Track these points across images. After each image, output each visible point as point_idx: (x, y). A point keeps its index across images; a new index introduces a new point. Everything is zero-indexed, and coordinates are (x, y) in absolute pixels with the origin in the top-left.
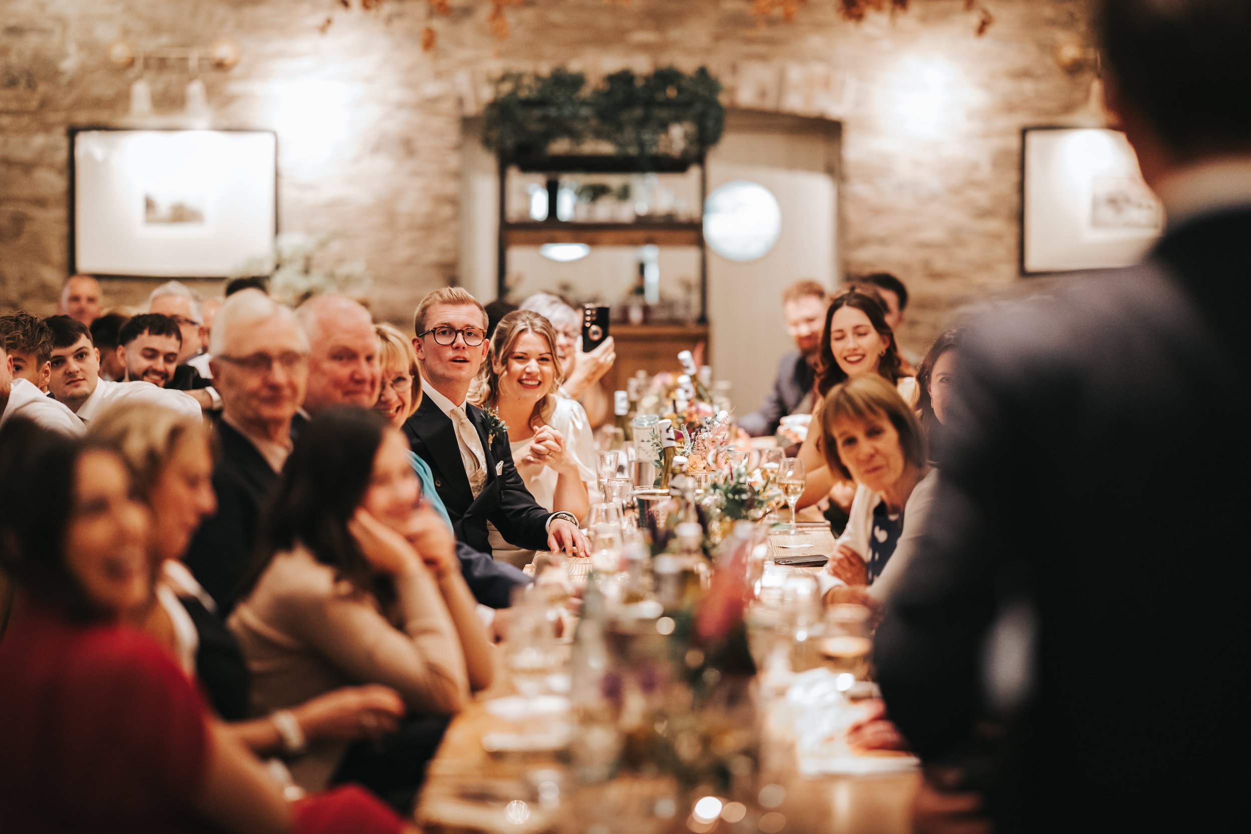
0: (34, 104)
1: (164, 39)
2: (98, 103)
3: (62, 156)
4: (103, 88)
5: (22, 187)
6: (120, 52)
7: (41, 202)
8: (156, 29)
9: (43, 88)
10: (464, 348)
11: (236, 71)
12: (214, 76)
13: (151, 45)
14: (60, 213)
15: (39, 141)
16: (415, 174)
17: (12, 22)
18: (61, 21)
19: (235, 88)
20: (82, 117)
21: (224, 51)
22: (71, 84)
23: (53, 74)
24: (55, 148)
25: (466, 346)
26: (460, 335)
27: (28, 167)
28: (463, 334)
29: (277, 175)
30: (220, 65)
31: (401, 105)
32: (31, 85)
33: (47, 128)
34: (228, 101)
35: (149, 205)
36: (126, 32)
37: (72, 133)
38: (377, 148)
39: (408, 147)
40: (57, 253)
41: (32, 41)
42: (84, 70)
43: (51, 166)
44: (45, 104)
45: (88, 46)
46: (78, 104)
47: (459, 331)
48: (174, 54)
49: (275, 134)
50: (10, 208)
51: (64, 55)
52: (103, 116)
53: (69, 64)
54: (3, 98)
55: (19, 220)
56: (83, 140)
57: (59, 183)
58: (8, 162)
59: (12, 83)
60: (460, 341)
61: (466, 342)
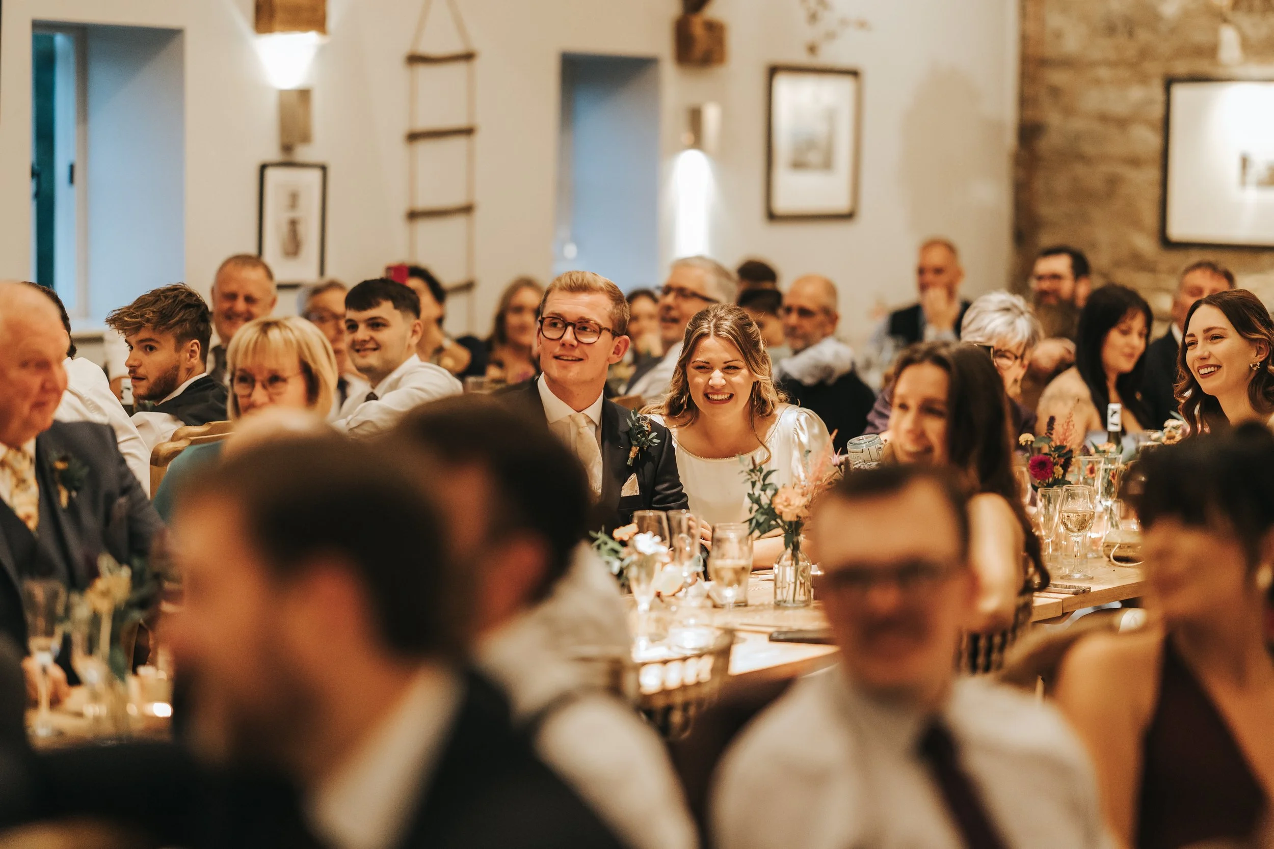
0: (1131, 52)
3: (1157, 112)
4: (1200, 37)
5: (1117, 145)
7: (1135, 162)
9: (1144, 36)
10: (572, 346)
14: (1152, 174)
15: (1136, 93)
20: (1181, 67)
22: (1173, 31)
23: (1152, 19)
24: (1150, 102)
25: (575, 343)
26: (570, 329)
27: (1123, 123)
28: (574, 328)
32: (1131, 34)
33: (1144, 80)
35: (1245, 163)
37: (1169, 83)
40: (1150, 217)
42: (1187, 14)
43: (1148, 123)
44: (1145, 54)
46: (1179, 53)
47: (570, 324)
50: (1104, 169)
52: (1202, 66)
53: (1170, 10)
54: (1103, 48)
55: (1113, 182)
56: (1180, 93)
57: (1153, 140)
58: (1104, 118)
59: (1111, 30)
60: (569, 336)
61: (576, 339)
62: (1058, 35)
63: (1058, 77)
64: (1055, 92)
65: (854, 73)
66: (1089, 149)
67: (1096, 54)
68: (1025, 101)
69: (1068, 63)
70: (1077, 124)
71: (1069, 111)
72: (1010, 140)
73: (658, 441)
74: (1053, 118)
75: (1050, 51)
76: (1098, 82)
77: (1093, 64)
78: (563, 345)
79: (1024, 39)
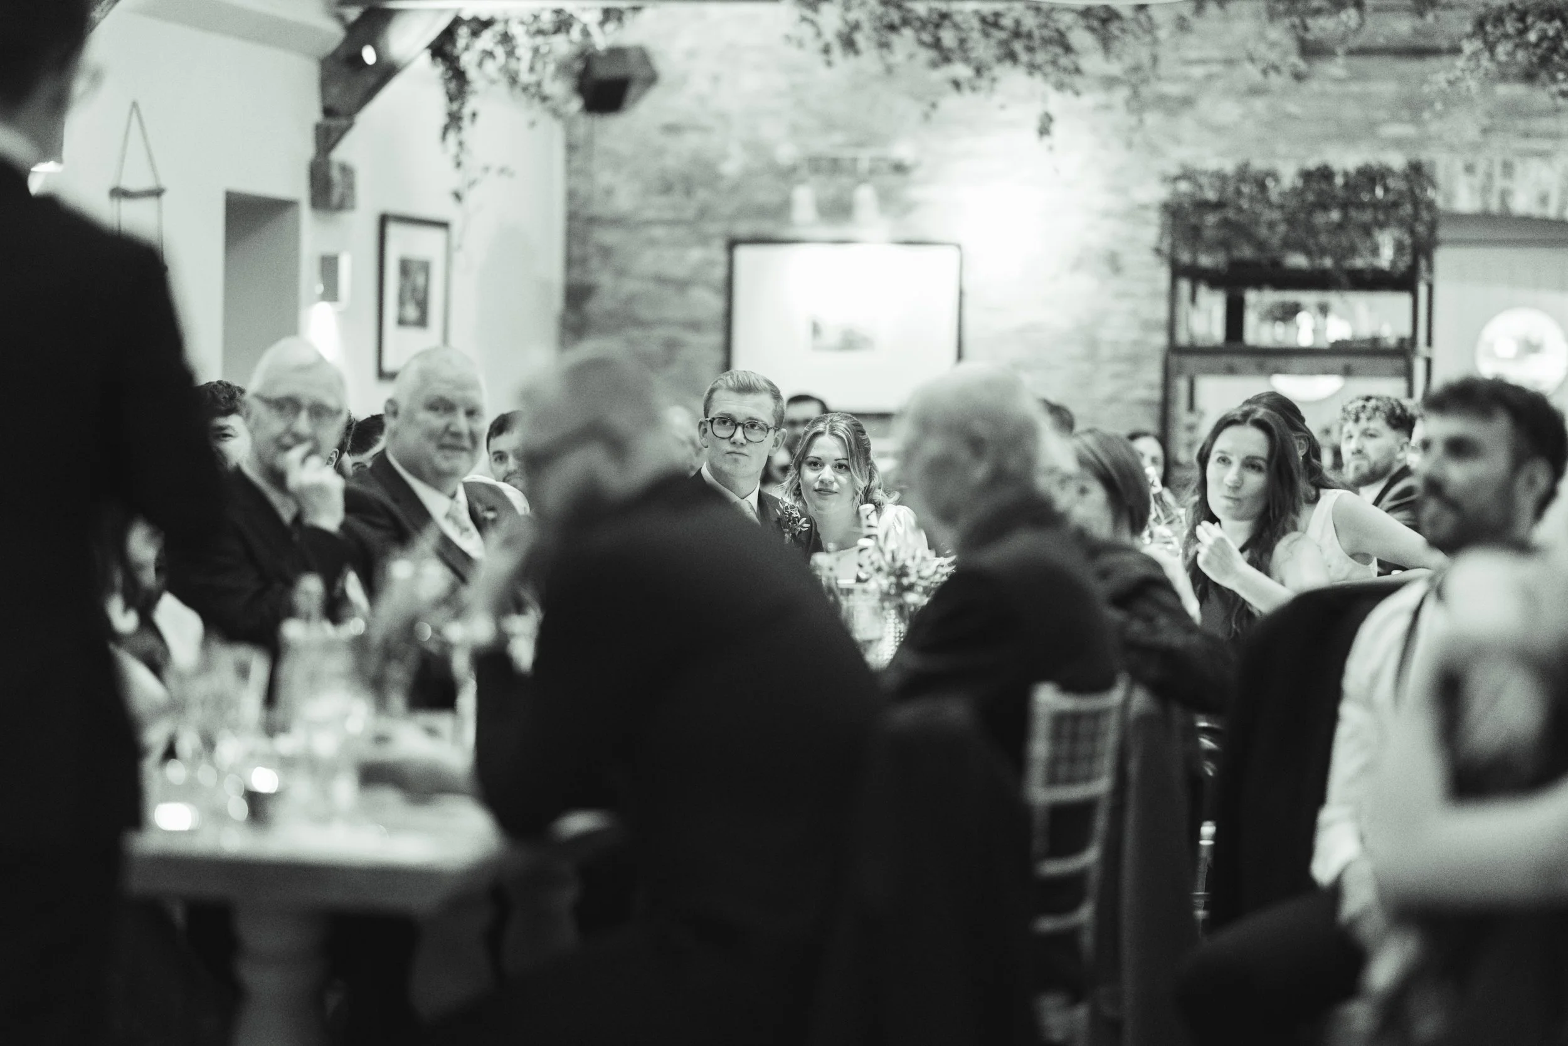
0: (690, 213)
1: (838, 138)
2: (762, 212)
3: (719, 273)
4: (765, 196)
5: (675, 309)
6: (786, 153)
7: (695, 326)
8: (829, 125)
9: (702, 195)
10: (742, 443)
11: (917, 174)
12: (893, 180)
13: (825, 145)
14: (715, 338)
15: (696, 255)
16: (1121, 295)
17: (669, 119)
18: (723, 117)
19: (915, 193)
20: (743, 228)
21: (903, 151)
22: (735, 189)
23: (712, 178)
24: (711, 263)
25: (745, 441)
26: (740, 429)
27: (682, 285)
28: (743, 428)
29: (961, 293)
30: (899, 168)
31: (1107, 214)
32: (688, 192)
33: (704, 240)
34: (908, 208)
35: (816, 330)
36: (795, 130)
37: (732, 244)
38: (1077, 265)
39: (1114, 263)
41: (691, 141)
42: (749, 174)
43: (708, 284)
44: (704, 213)
45: (755, 147)
46: (741, 213)
47: (739, 424)
48: (847, 154)
49: (959, 247)
50: (661, 333)
51: (725, 157)
52: (767, 227)
53: (731, 168)
54: (658, 207)
55: (672, 346)
56: (744, 254)
57: (717, 304)
58: (661, 280)
59: (667, 188)
60: (739, 435)
61: (745, 438)
62: (609, 192)
63: (608, 237)
64: (606, 252)
65: (444, 225)
66: (644, 312)
67: (650, 214)
68: (570, 262)
69: (617, 222)
70: (630, 286)
71: (621, 273)
72: (557, 302)
73: (808, 525)
74: (604, 279)
75: (597, 209)
76: (653, 242)
77: (649, 223)
78: (734, 443)
79: (571, 195)
